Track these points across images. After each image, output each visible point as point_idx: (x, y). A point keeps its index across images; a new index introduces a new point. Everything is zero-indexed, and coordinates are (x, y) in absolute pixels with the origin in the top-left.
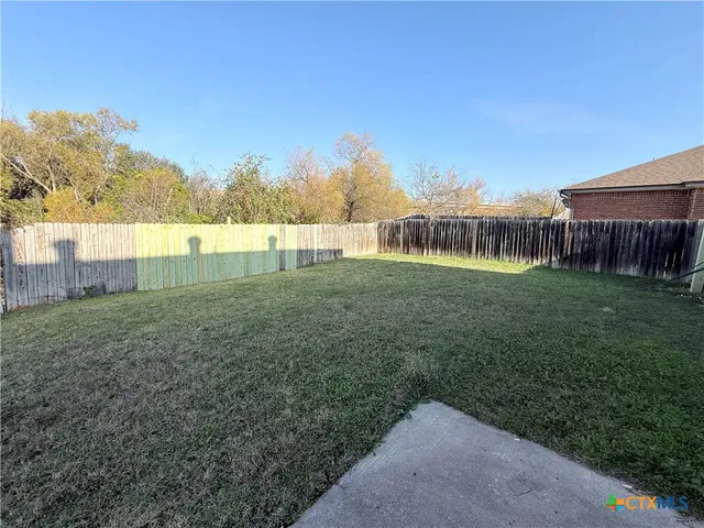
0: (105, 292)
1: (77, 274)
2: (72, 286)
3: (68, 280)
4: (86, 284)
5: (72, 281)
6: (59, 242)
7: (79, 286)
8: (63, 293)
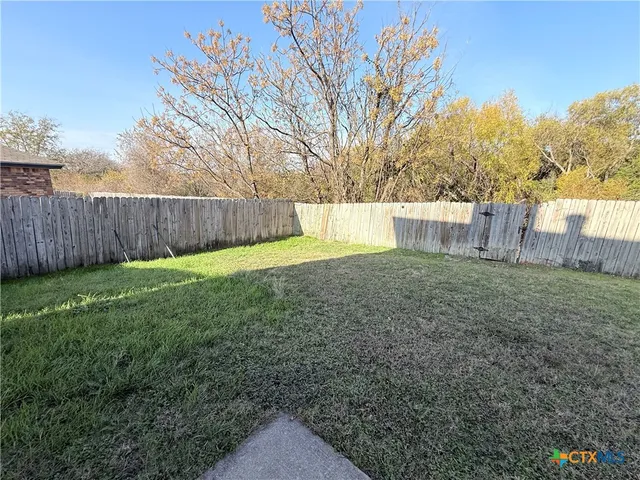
0: (599, 270)
1: (578, 247)
2: (569, 256)
3: (568, 250)
4: (582, 257)
5: (571, 252)
6: (572, 216)
7: (576, 257)
8: (560, 261)
